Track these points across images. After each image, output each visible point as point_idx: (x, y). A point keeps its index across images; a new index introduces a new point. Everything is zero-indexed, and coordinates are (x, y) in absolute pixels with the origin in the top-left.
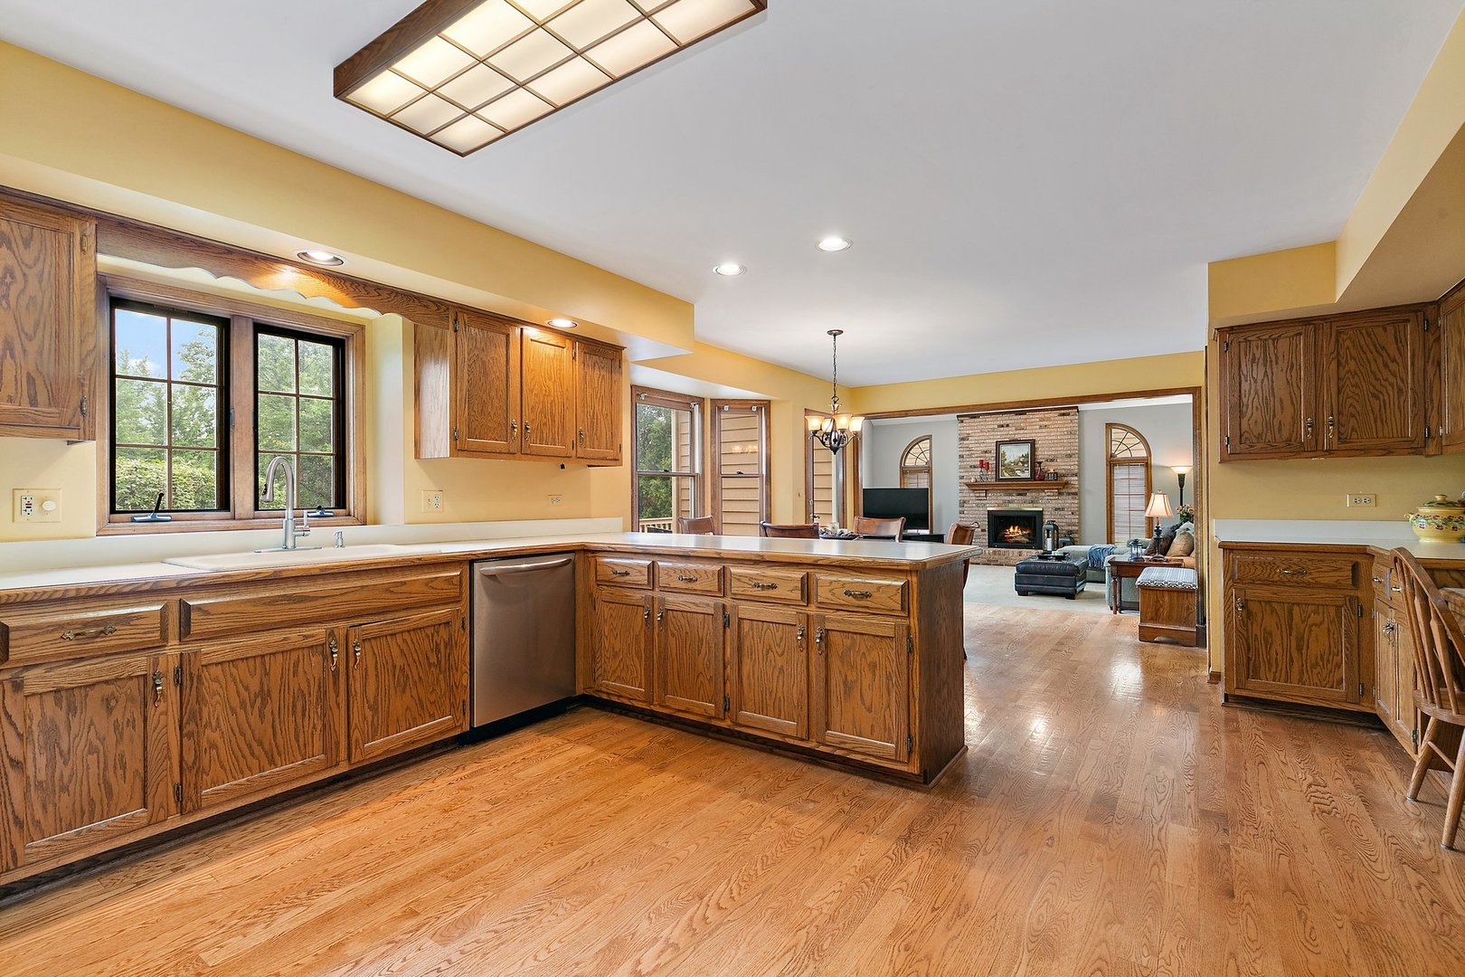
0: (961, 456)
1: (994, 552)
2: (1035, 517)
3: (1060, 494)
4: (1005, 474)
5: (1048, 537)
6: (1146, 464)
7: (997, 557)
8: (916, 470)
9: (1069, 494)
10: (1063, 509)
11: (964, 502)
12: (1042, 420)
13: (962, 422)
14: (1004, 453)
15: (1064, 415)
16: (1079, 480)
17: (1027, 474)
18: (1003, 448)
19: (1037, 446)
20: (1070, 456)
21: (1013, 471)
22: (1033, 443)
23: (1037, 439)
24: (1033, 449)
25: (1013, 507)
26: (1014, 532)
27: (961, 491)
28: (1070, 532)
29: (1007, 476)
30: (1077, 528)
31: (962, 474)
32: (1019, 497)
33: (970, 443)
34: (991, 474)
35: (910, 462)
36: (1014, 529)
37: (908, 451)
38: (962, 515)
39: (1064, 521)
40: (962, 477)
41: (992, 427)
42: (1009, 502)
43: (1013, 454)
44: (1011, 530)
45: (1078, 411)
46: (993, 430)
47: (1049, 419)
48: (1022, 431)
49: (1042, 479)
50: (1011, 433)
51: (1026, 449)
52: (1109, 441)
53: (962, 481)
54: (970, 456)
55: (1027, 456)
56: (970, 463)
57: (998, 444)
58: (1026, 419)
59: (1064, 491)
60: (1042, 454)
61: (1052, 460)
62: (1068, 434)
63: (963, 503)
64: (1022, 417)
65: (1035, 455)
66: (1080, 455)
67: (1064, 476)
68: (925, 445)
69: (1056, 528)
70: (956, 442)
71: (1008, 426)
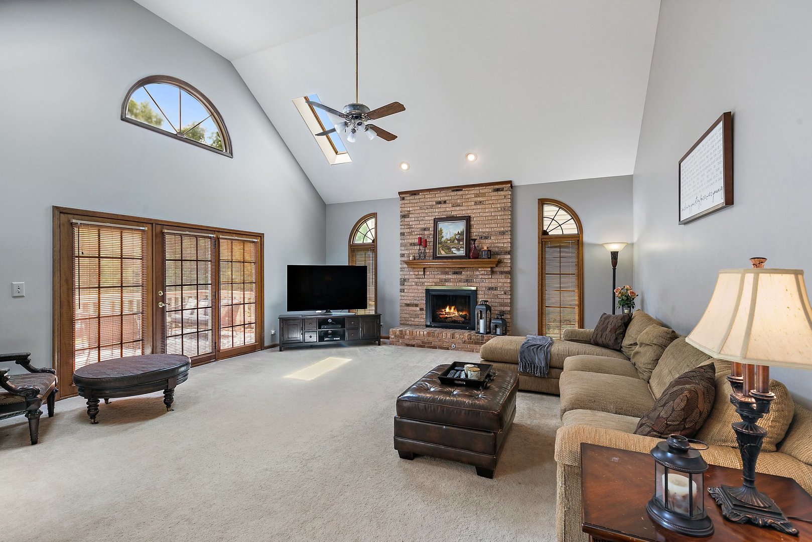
0: (402, 234)
1: (429, 334)
2: (469, 297)
3: (493, 272)
4: (443, 252)
5: (481, 318)
6: (577, 241)
7: (431, 339)
8: (364, 248)
9: (502, 273)
10: (496, 289)
11: (405, 280)
12: (477, 195)
13: (403, 199)
14: (441, 230)
15: (498, 190)
16: (511, 259)
17: (462, 252)
18: (441, 225)
19: (472, 223)
20: (503, 233)
21: (449, 249)
22: (468, 219)
23: (473, 216)
24: (469, 227)
25: (449, 286)
26: (450, 312)
27: (402, 269)
28: (502, 313)
29: (443, 253)
30: (509, 309)
31: (403, 252)
32: (455, 276)
33: (410, 220)
34: (429, 251)
35: (358, 240)
36: (450, 309)
37: (355, 229)
38: (403, 294)
39: (497, 300)
40: (402, 255)
41: (431, 203)
42: (446, 280)
43: (450, 230)
44: (447, 310)
45: (512, 187)
46: (432, 207)
47: (483, 195)
48: (458, 208)
49: (477, 256)
50: (448, 209)
51: (461, 227)
52: (541, 218)
53: (403, 259)
54: (410, 233)
55: (462, 234)
56: (410, 241)
57: (436, 221)
58: (462, 195)
59: (497, 269)
60: (476, 231)
61: (486, 238)
62: (501, 210)
63: (403, 282)
64: (459, 193)
65: (470, 232)
66: (513, 232)
67: (497, 254)
68: (371, 223)
69: (488, 308)
70: (399, 219)
71: (445, 202)
